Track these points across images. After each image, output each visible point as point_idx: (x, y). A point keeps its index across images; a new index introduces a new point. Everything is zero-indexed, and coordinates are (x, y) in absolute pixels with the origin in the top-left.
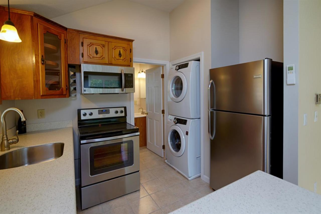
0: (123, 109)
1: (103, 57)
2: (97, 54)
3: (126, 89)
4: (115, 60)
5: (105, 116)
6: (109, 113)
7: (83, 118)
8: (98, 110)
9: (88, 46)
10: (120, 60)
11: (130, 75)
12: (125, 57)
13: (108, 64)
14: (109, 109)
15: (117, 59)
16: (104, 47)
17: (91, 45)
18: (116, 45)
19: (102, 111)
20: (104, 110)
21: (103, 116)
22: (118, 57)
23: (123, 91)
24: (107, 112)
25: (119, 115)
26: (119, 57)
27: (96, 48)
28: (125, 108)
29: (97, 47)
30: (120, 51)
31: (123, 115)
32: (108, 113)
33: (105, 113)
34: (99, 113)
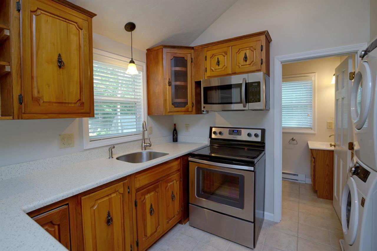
0: (259, 132)
1: (225, 67)
2: (219, 65)
3: (249, 103)
4: (239, 67)
5: (235, 138)
6: (241, 135)
7: (213, 136)
8: (229, 130)
9: (211, 58)
10: (246, 65)
11: (256, 84)
12: (252, 60)
13: (231, 74)
14: (241, 130)
15: (242, 65)
16: (226, 54)
17: (213, 56)
18: (240, 48)
19: (233, 131)
20: (235, 130)
21: (233, 137)
22: (242, 62)
23: (244, 106)
24: (239, 133)
25: (253, 139)
26: (245, 62)
27: (218, 58)
28: (263, 131)
29: (219, 56)
30: (245, 54)
31: (259, 139)
32: (239, 135)
33: (236, 134)
34: (230, 134)
